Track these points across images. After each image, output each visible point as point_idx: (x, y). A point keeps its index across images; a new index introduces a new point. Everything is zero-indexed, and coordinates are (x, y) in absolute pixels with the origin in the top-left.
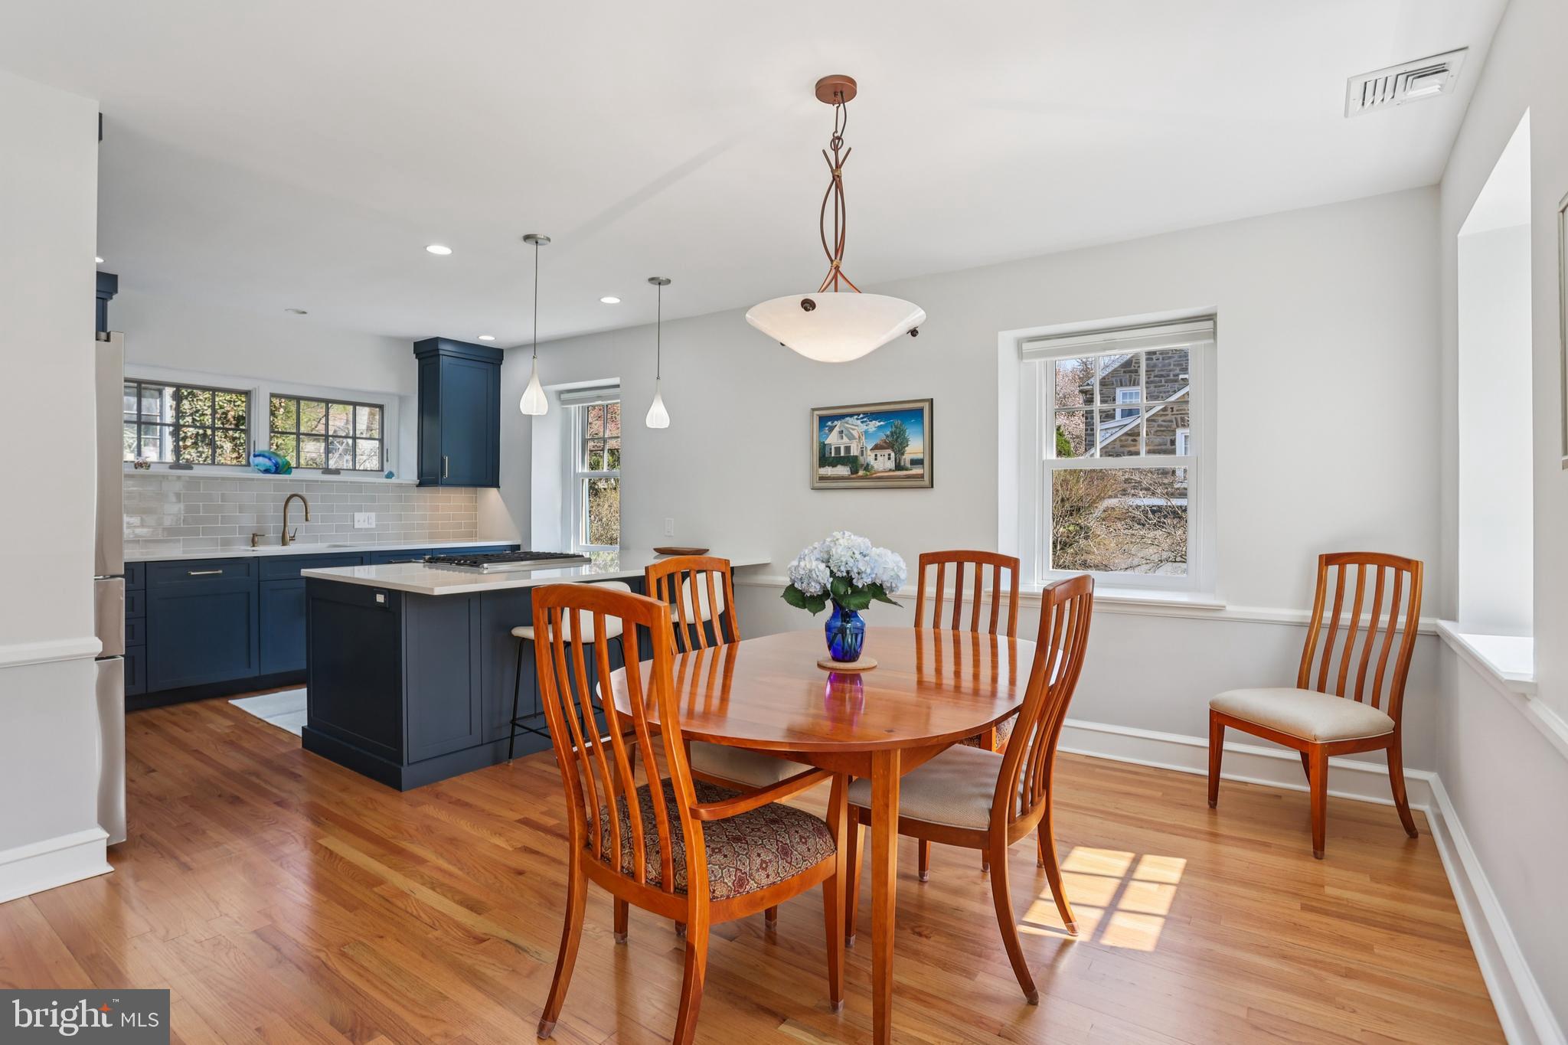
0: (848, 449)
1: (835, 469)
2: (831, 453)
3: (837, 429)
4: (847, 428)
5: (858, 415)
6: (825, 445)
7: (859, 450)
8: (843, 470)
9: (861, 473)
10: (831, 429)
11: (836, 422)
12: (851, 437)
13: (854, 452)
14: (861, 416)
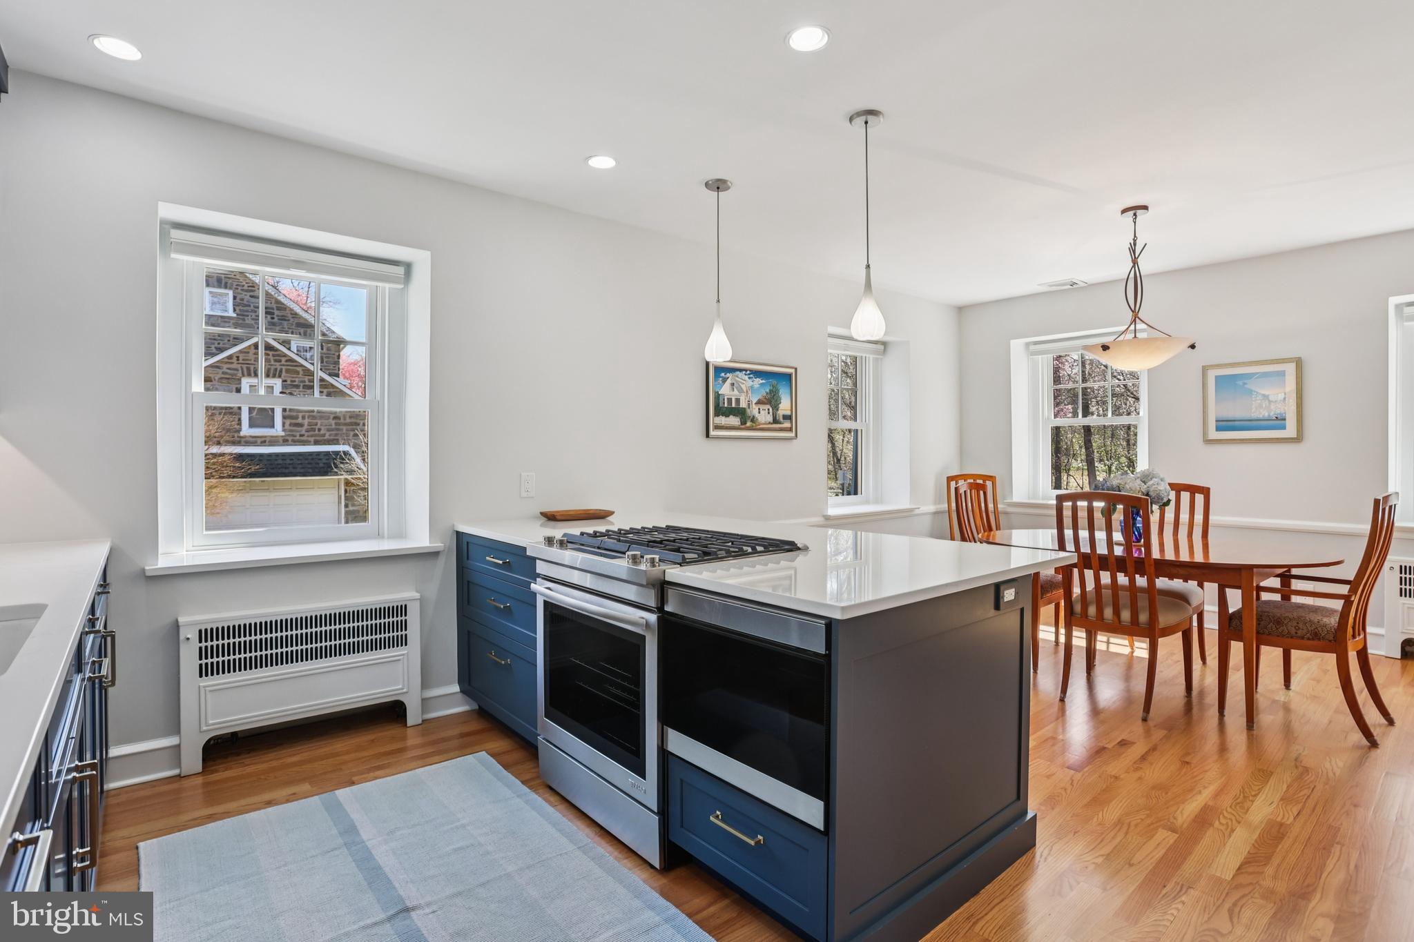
0: (738, 401)
1: (727, 419)
2: (724, 403)
3: (729, 381)
4: (737, 381)
5: (746, 370)
6: (719, 395)
7: (747, 404)
8: (734, 420)
9: (749, 424)
10: (725, 380)
11: (728, 375)
12: (741, 391)
13: (743, 404)
14: (748, 372)
